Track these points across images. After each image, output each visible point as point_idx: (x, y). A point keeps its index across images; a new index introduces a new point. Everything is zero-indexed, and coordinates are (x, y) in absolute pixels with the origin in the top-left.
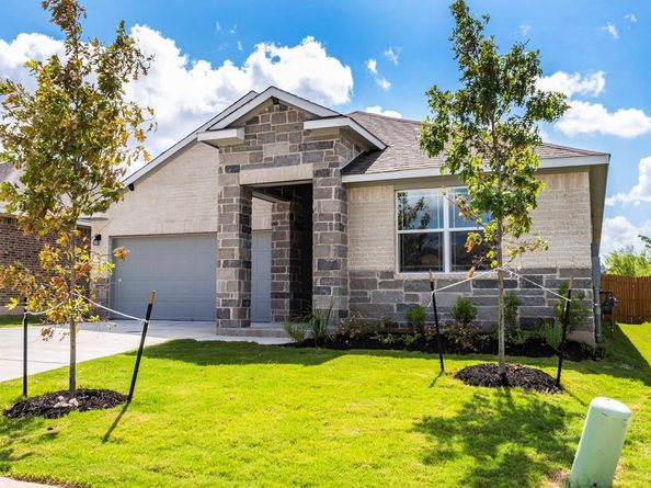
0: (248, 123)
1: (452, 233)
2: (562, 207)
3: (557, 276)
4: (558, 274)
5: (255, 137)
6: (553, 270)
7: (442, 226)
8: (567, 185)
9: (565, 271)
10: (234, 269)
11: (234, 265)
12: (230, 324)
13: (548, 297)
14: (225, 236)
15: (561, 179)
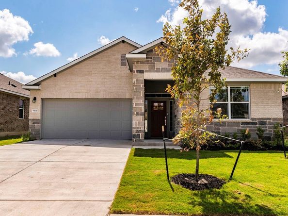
0: (147, 52)
1: (231, 104)
2: (273, 96)
3: (272, 121)
4: (272, 120)
5: (151, 58)
6: (270, 119)
7: (227, 101)
8: (275, 88)
9: (274, 119)
10: (141, 116)
11: (141, 114)
12: (140, 141)
13: (269, 128)
14: (137, 101)
15: (273, 85)
